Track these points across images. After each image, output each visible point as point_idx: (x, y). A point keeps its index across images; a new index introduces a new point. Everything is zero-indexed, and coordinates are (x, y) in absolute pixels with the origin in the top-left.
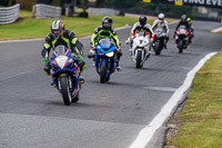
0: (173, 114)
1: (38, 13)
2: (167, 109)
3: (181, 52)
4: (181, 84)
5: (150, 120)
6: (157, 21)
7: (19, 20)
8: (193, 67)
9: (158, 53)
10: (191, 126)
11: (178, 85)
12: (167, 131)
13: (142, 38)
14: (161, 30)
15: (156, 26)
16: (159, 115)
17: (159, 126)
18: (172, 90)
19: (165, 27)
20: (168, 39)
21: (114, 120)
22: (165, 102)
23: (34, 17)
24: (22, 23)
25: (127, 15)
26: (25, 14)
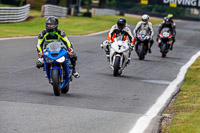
0: (167, 105)
1: (46, 13)
2: (163, 100)
3: (164, 56)
4: (175, 78)
5: (147, 110)
6: (140, 23)
7: (29, 18)
8: (185, 63)
9: (142, 57)
10: (183, 116)
11: (172, 78)
12: (162, 120)
13: (120, 43)
14: (144, 32)
15: (139, 28)
16: (155, 106)
17: (154, 115)
18: (167, 83)
19: (149, 29)
20: (152, 42)
21: (114, 110)
22: (160, 94)
23: (43, 16)
24: (32, 22)
25: (126, 15)
26: (35, 13)
